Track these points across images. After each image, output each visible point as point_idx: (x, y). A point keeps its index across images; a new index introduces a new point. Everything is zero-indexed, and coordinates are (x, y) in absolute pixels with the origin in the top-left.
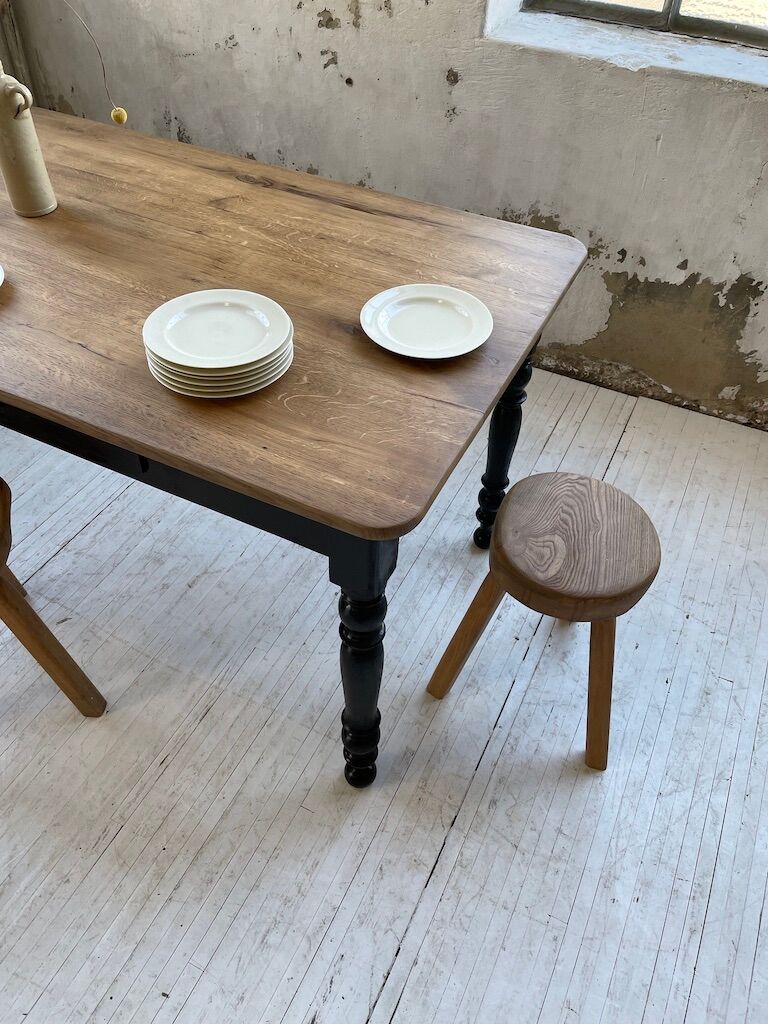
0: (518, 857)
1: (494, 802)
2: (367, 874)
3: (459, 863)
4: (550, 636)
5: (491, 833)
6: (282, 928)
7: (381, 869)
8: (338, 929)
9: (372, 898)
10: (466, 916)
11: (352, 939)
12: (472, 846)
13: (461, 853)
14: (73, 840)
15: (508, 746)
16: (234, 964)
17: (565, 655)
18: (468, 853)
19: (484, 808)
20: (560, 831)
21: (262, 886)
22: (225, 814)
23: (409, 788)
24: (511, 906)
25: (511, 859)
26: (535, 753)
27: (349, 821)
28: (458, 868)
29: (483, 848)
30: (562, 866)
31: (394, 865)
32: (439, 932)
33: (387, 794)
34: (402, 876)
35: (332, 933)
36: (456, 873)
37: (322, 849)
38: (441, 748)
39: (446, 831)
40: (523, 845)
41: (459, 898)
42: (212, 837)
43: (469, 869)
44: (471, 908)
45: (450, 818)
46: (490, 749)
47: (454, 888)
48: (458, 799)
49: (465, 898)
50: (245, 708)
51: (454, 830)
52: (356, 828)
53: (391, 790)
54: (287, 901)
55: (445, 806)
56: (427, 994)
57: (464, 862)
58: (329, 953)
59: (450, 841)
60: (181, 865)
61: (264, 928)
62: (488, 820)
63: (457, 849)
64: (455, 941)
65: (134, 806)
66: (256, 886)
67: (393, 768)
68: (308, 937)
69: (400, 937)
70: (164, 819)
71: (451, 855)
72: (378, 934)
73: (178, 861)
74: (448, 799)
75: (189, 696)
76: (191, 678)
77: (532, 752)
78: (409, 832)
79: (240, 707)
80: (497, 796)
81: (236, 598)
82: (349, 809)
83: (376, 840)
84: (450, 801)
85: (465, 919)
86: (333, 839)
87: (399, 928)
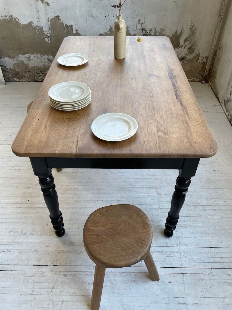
0: (50, 290)
1: (66, 276)
2: (33, 248)
3: (43, 272)
4: (140, 273)
5: (55, 278)
6: (14, 234)
7: (35, 251)
8: (17, 247)
9: (27, 252)
10: (28, 280)
11: (15, 252)
12: (49, 274)
13: (46, 272)
14: (26, 183)
15: (87, 273)
16: (5, 228)
17: (134, 281)
18: (46, 273)
19: (63, 273)
20: (63, 302)
21: (24, 224)
22: (41, 208)
23: (62, 248)
24: (34, 293)
25: (49, 288)
26: (88, 283)
27: (47, 237)
28: (41, 272)
29: (49, 278)
30: (51, 306)
31: (37, 254)
32: (21, 274)
33: (58, 243)
34: (35, 257)
35: (16, 246)
36: (39, 272)
37: (37, 234)
38: (78, 252)
39: (52, 264)
40: (54, 290)
41: (32, 276)
42: (34, 208)
43: (42, 276)
44: (31, 281)
45: (56, 264)
46: (84, 268)
47: (35, 274)
48: (63, 264)
49: (33, 278)
50: (71, 197)
51: (53, 266)
52: (46, 239)
53: (60, 243)
54: (22, 232)
55: (59, 261)
56: (4, 277)
57: (43, 274)
58: (10, 248)
59: (49, 267)
60: (25, 206)
61: (14, 230)
62: (59, 276)
63: (47, 270)
64: (20, 280)
65: (37, 189)
66: (24, 223)
67: (66, 241)
68: (13, 241)
69: (18, 264)
70: (36, 197)
71: (44, 269)
72: (18, 258)
73: (27, 205)
74: (62, 261)
75: (69, 184)
76: (75, 182)
77: (88, 282)
78: (48, 254)
79: (71, 196)
80: (68, 276)
81: (104, 179)
82: (51, 235)
83: (43, 246)
84: (61, 262)
85: (26, 280)
86: (41, 235)
87: (21, 263)
